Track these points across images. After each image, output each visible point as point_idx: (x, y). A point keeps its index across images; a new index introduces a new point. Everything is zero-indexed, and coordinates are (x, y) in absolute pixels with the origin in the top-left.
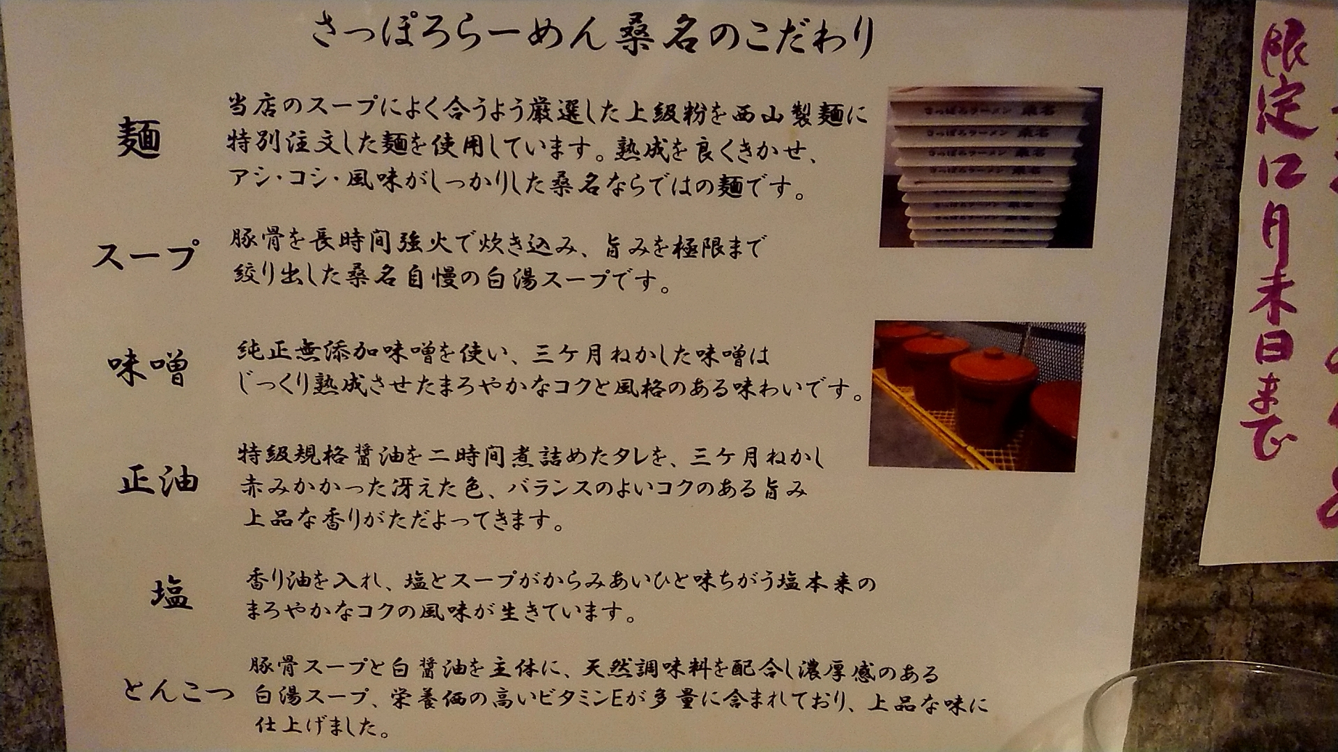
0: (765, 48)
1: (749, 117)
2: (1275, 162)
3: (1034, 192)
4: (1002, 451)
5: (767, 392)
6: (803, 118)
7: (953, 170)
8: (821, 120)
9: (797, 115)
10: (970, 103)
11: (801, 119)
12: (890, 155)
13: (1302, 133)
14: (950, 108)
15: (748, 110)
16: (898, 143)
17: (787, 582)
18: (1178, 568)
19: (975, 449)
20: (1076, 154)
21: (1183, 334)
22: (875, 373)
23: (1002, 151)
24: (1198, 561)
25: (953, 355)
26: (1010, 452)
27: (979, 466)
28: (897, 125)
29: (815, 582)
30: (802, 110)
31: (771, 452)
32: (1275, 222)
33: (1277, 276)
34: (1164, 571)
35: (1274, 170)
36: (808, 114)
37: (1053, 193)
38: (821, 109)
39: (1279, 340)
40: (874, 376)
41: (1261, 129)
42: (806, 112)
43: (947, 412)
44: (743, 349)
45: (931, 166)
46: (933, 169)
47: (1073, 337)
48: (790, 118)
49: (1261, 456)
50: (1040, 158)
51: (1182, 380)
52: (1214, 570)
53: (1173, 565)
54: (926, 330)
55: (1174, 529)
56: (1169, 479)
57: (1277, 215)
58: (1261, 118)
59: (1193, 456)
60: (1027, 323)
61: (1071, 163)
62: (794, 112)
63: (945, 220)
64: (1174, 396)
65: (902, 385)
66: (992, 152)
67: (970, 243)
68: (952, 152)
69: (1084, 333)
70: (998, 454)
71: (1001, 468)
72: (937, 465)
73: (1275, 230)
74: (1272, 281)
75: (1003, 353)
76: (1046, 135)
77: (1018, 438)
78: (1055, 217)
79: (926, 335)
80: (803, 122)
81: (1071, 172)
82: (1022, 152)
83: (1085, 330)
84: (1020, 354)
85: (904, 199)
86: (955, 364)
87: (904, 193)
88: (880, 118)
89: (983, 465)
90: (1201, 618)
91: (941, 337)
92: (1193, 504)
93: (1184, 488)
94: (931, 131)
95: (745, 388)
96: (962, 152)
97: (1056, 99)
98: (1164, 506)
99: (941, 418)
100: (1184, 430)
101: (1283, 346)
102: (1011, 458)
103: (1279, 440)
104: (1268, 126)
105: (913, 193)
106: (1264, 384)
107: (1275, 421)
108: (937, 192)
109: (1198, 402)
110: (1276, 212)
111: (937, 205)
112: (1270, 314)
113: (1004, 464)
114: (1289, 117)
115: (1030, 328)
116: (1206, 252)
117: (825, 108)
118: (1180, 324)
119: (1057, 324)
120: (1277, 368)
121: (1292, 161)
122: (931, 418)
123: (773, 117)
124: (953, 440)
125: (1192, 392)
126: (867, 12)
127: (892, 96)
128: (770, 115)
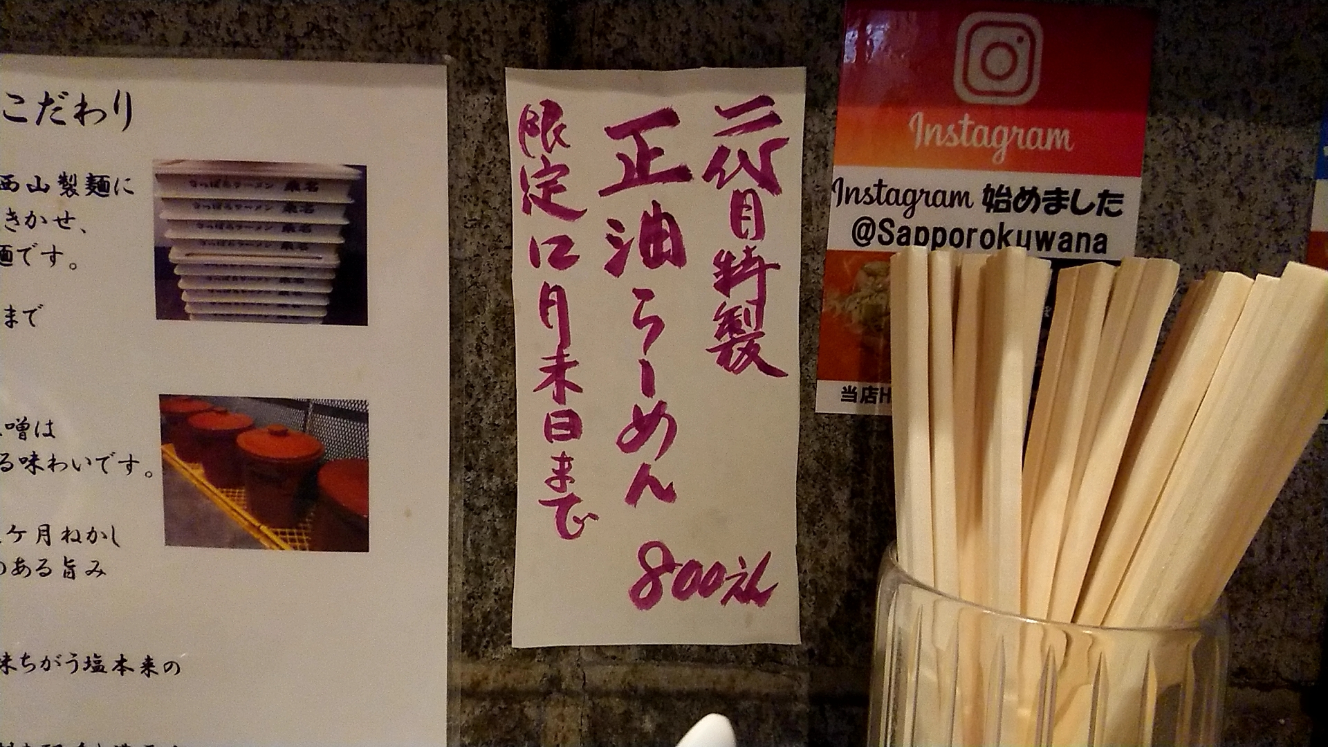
0: (23, 120)
1: (13, 186)
2: (546, 243)
3: (303, 268)
4: (295, 531)
5: (55, 467)
6: (70, 188)
7: (222, 243)
8: (89, 191)
9: (64, 186)
10: (233, 177)
11: (68, 189)
12: (160, 226)
13: (571, 215)
14: (215, 182)
15: (11, 179)
16: (166, 215)
17: (93, 665)
18: (490, 649)
19: (269, 528)
20: (344, 231)
21: (476, 412)
22: (164, 449)
23: (269, 226)
24: (510, 643)
25: (241, 431)
26: (303, 531)
27: (274, 547)
28: (164, 196)
29: (121, 665)
30: (68, 181)
31: (65, 530)
32: (553, 303)
33: (560, 356)
34: (477, 653)
35: (546, 251)
36: (75, 185)
37: (324, 270)
38: (87, 180)
39: (567, 420)
40: (163, 452)
41: (527, 209)
42: (73, 183)
43: (237, 491)
44: (26, 422)
45: (201, 238)
46: (203, 242)
47: (356, 415)
48: (57, 188)
49: (565, 535)
50: (306, 234)
51: (479, 458)
52: (530, 653)
53: (486, 647)
54: (209, 406)
55: (483, 609)
56: (474, 558)
57: (553, 296)
58: (525, 197)
59: (497, 534)
60: (308, 400)
61: (338, 240)
62: (60, 182)
63: (219, 293)
64: (472, 474)
65: (191, 462)
66: (259, 226)
67: (246, 318)
68: (220, 225)
69: (367, 411)
70: (291, 534)
71: (295, 548)
72: (233, 545)
73: (553, 311)
74: (555, 360)
75: (287, 430)
76: (312, 212)
77: (310, 518)
78: (327, 294)
79: (211, 410)
80: (70, 193)
81: (339, 249)
82: (288, 228)
83: (368, 408)
84: (304, 431)
85: (176, 271)
86: (241, 440)
87: (176, 265)
88: (146, 191)
89: (277, 545)
90: (520, 702)
91: (225, 413)
92: (501, 584)
93: (490, 567)
94: (197, 204)
95: (32, 462)
96: (230, 225)
97: (321, 176)
98: (471, 586)
99: (232, 496)
100: (486, 508)
101: (573, 426)
102: (304, 537)
103: (581, 519)
104: (534, 207)
105: (185, 266)
106: (558, 462)
107: (573, 499)
108: (207, 265)
109: (497, 480)
110: (553, 293)
111: (210, 278)
112: (555, 393)
113: (298, 544)
114: (555, 198)
115: (311, 406)
116: (491, 331)
117: (91, 178)
118: (472, 402)
119: (338, 402)
120: (569, 447)
121: (564, 242)
122: (222, 496)
123: (38, 187)
124: (245, 519)
125: (490, 471)
126: (125, 86)
127: (157, 168)
128: (36, 185)
